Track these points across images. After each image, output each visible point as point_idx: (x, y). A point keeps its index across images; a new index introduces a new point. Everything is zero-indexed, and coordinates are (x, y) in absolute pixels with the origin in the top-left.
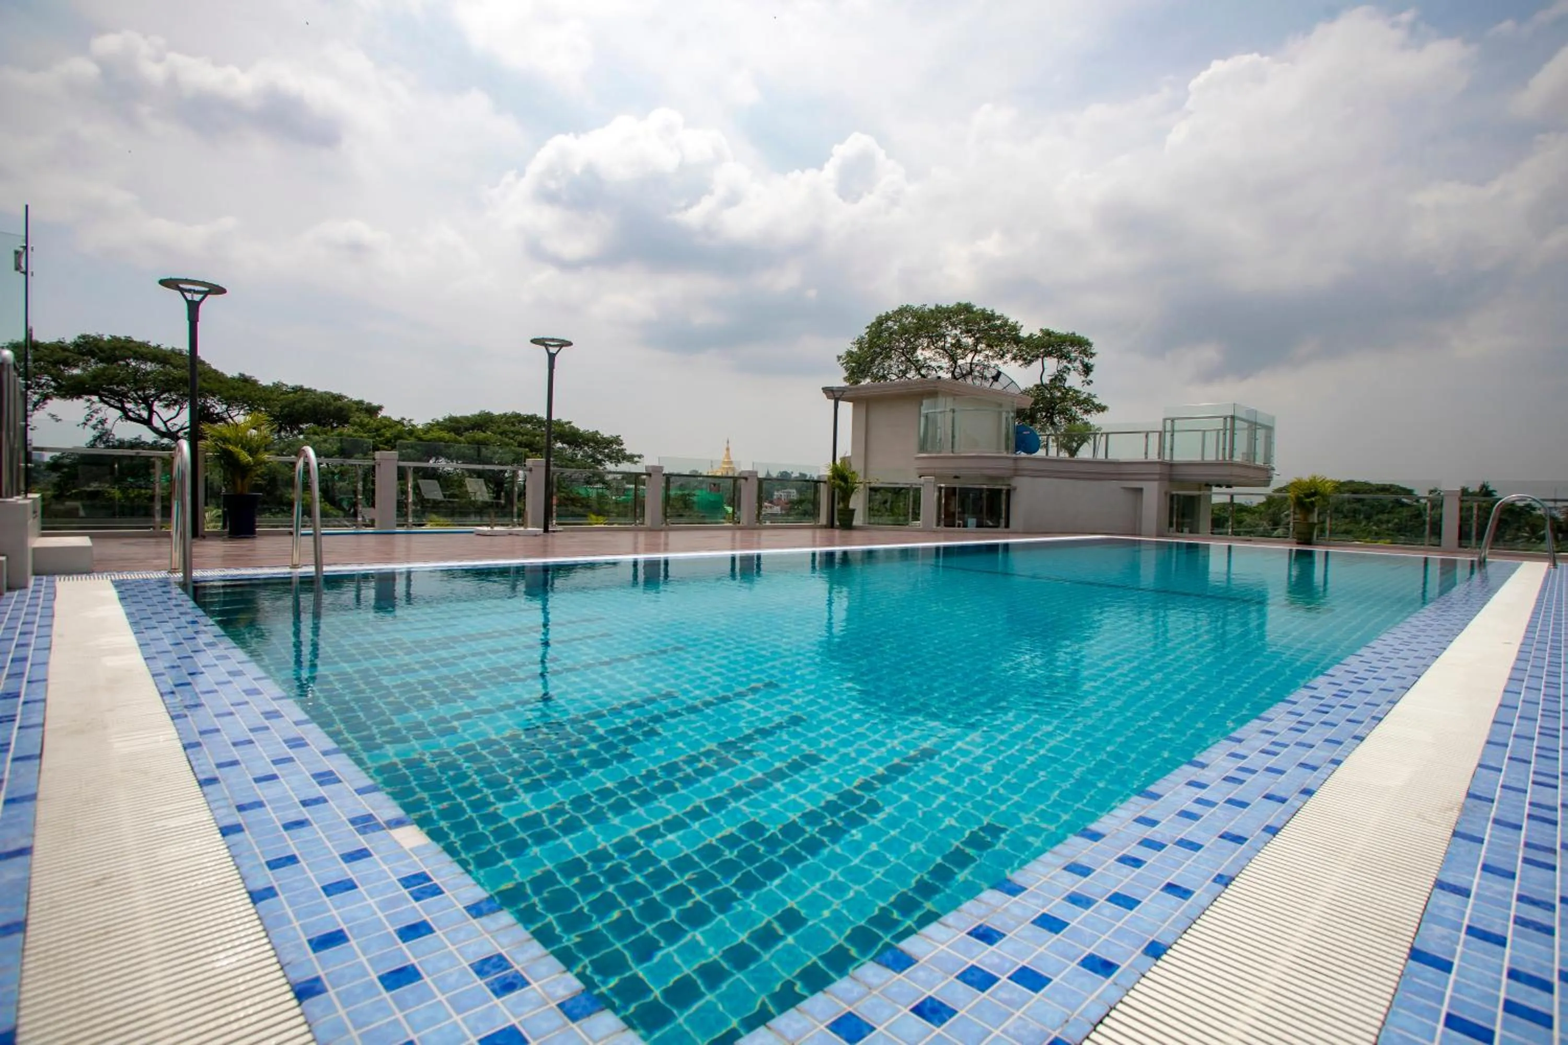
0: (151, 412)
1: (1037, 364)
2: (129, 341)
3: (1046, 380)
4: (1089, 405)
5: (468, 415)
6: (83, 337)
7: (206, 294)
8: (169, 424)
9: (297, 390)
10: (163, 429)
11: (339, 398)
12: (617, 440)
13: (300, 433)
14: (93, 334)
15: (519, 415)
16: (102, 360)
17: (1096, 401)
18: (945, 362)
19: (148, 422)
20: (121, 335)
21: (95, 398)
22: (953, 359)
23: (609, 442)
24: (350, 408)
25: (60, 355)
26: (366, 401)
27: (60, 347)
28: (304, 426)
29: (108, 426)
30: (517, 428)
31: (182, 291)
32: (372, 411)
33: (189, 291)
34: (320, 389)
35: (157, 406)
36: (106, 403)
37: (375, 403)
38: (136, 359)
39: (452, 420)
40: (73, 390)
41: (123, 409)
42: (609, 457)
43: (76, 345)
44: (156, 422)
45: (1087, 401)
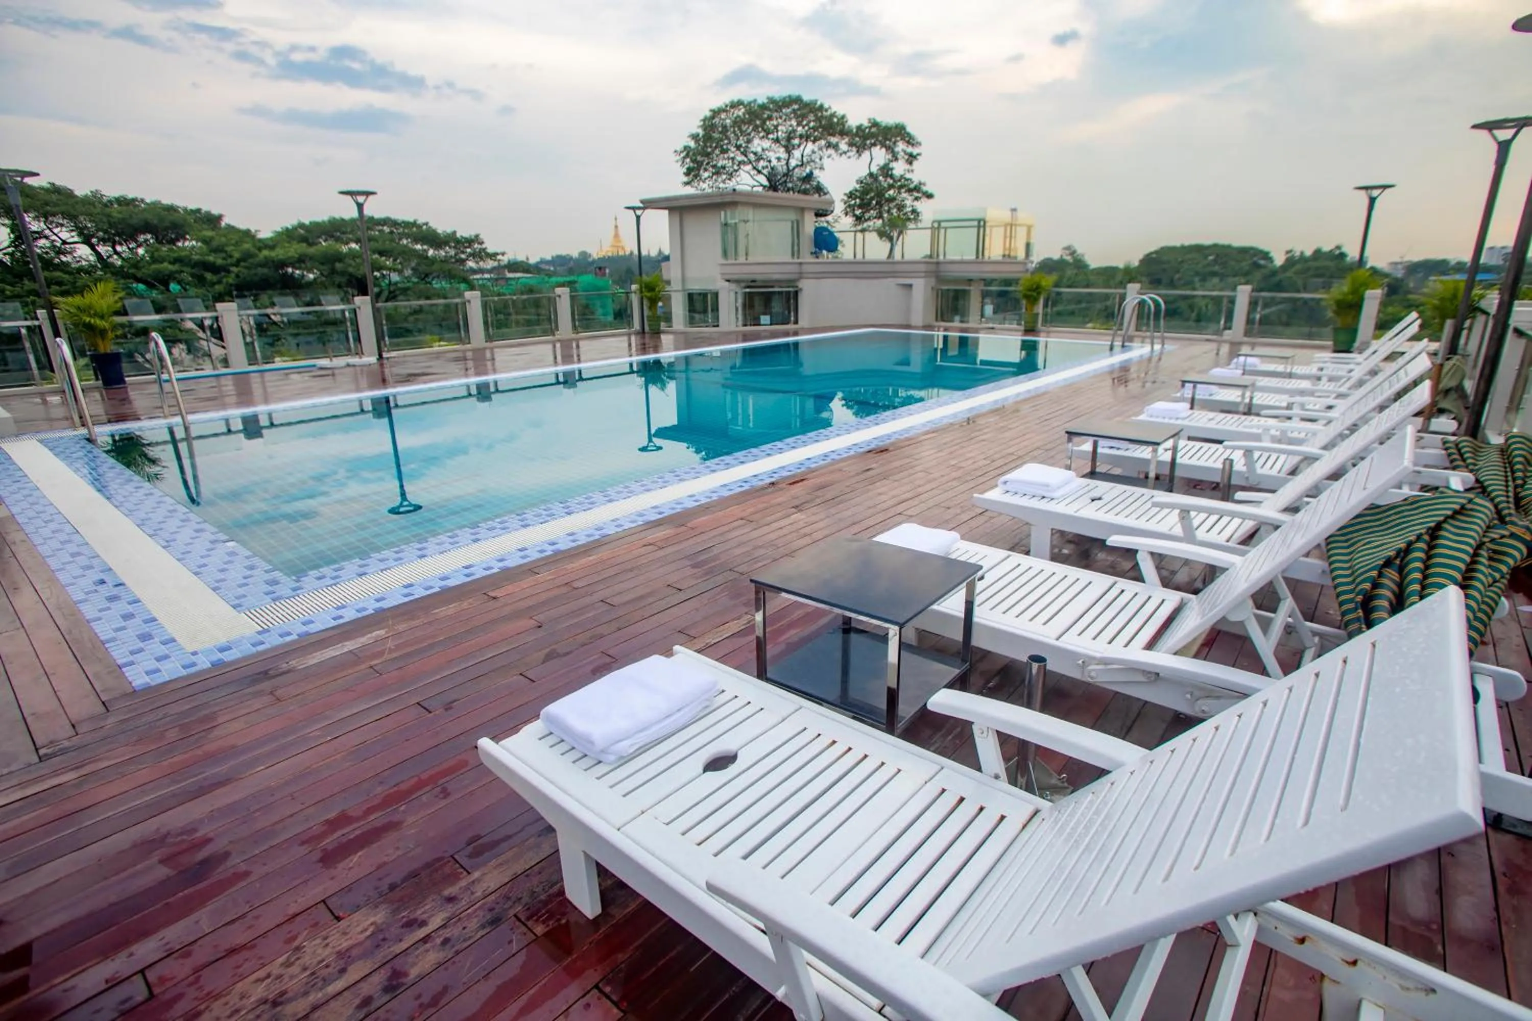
1: (866, 155)
3: (874, 169)
4: (918, 191)
9: (123, 202)
11: (171, 209)
12: (476, 239)
13: (139, 246)
17: (924, 189)
18: (782, 154)
22: (789, 149)
23: (470, 242)
24: (187, 217)
26: (205, 208)
28: (141, 238)
32: (213, 221)
37: (215, 212)
42: (473, 255)
45: (917, 189)
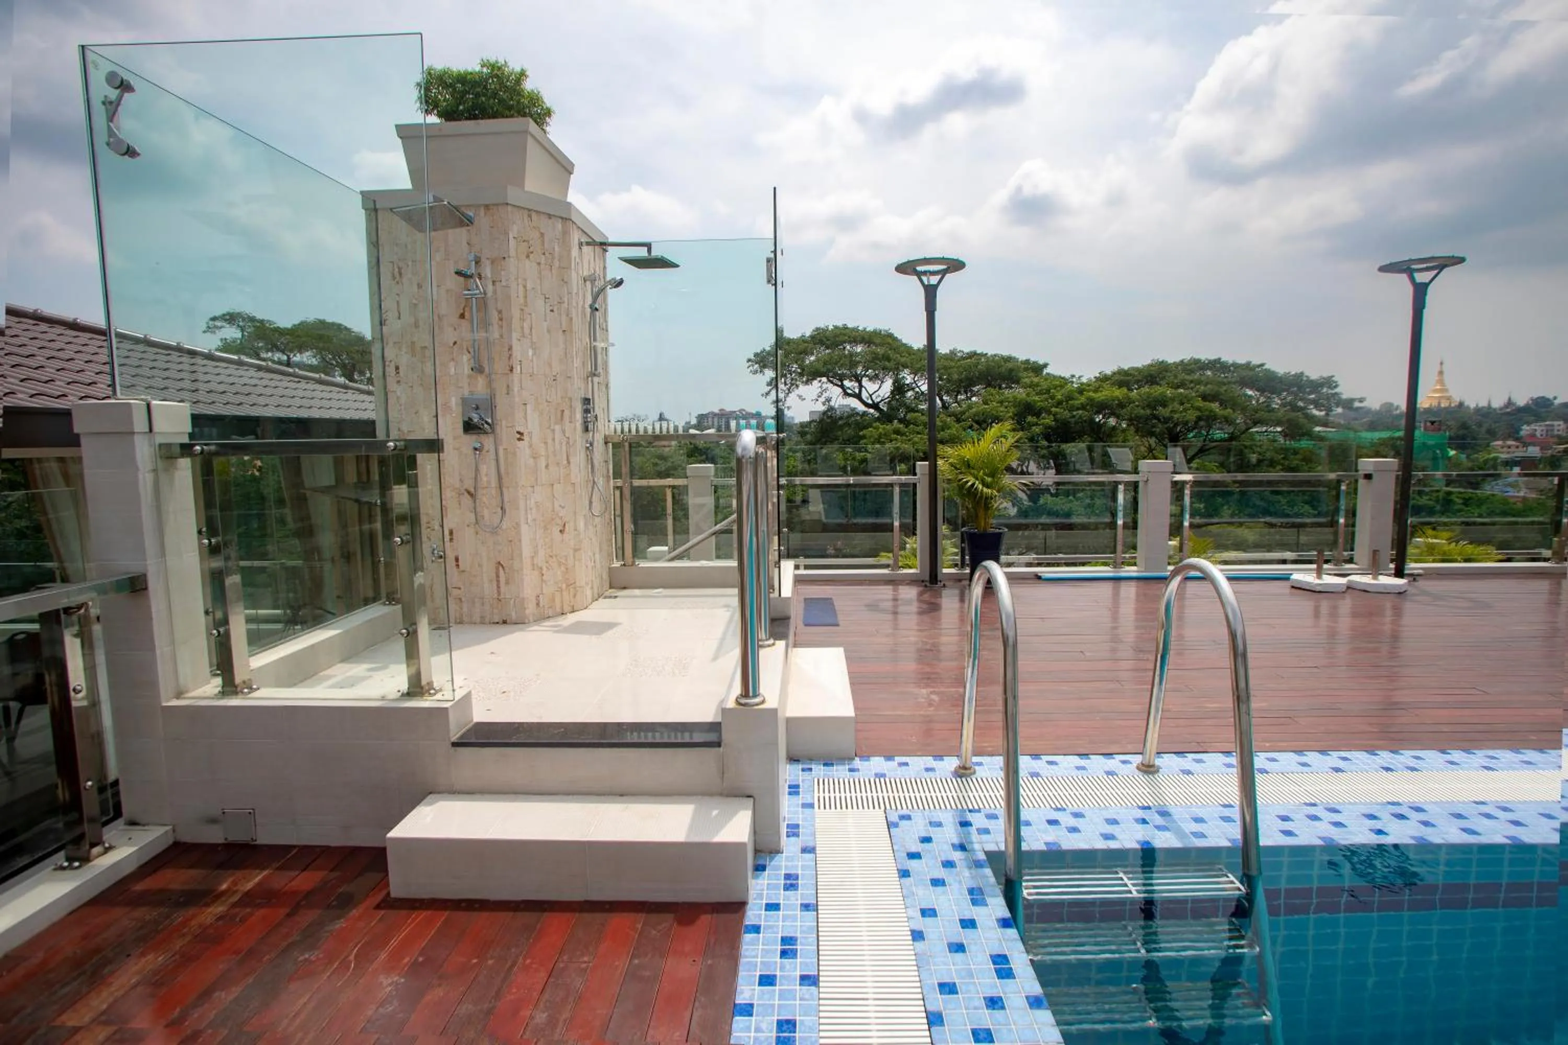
0: (861, 386)
2: (845, 328)
5: (1140, 365)
6: (817, 329)
7: (943, 273)
8: (874, 397)
9: (973, 355)
10: (870, 402)
11: (1009, 359)
12: (1329, 382)
13: (974, 395)
14: (822, 326)
15: (1198, 361)
16: (827, 348)
19: (858, 396)
20: (840, 324)
21: (824, 379)
23: (1316, 386)
24: (1019, 367)
25: (802, 347)
26: (1033, 359)
27: (803, 340)
28: (975, 389)
29: (832, 403)
30: (1196, 376)
31: (919, 274)
32: (1037, 369)
33: (925, 273)
34: (990, 352)
35: (865, 381)
36: (832, 382)
37: (1041, 362)
38: (850, 342)
39: (1121, 372)
40: (812, 374)
41: (842, 386)
43: (812, 337)
44: (864, 395)
